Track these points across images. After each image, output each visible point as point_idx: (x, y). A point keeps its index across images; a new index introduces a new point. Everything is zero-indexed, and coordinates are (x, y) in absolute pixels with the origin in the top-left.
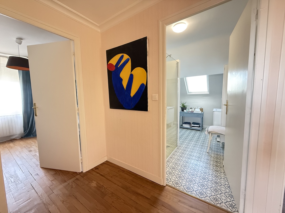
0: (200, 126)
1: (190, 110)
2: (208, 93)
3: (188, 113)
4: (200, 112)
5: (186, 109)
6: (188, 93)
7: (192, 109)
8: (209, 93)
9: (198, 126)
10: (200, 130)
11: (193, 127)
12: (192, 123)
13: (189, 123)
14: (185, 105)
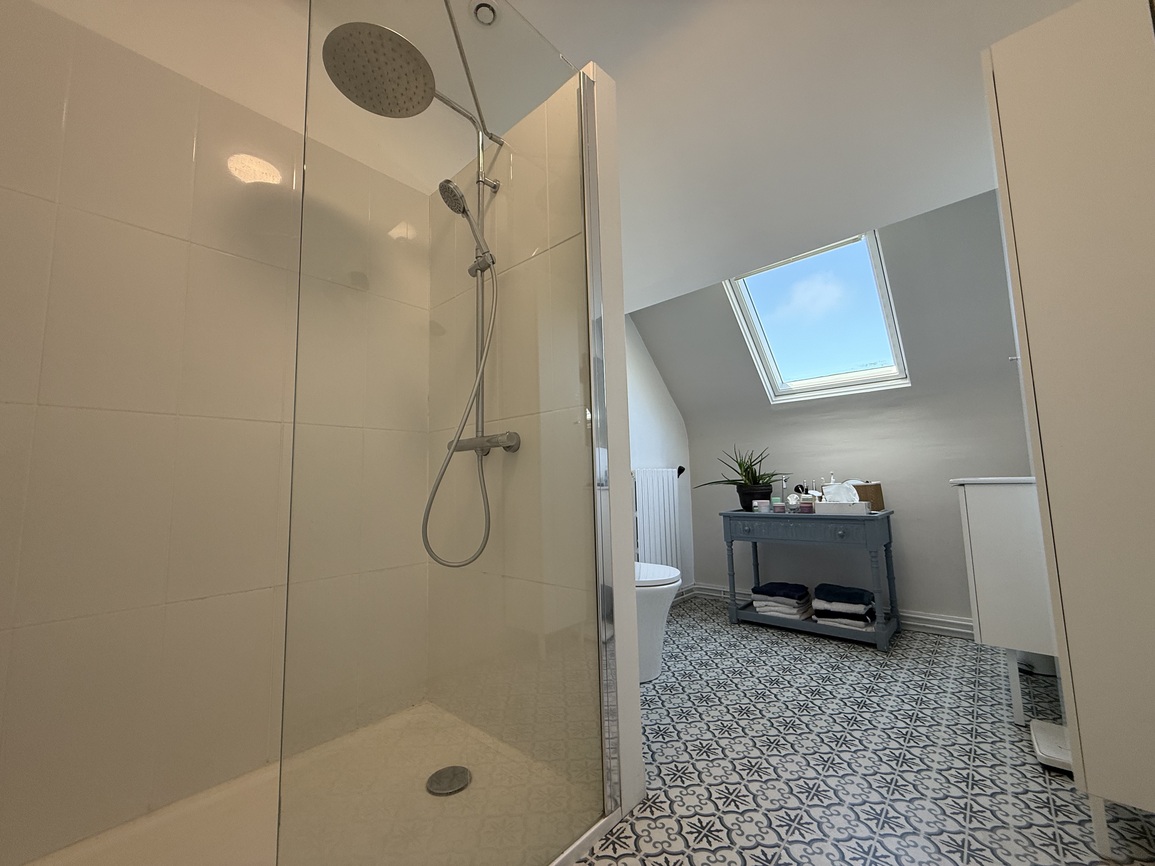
0: (871, 613)
1: (793, 499)
2: (907, 383)
3: (779, 517)
4: (862, 509)
5: (766, 495)
6: (775, 401)
7: (803, 495)
8: (908, 381)
9: (860, 609)
10: (873, 646)
11: (821, 621)
12: (812, 590)
13: (796, 592)
14: (761, 470)
